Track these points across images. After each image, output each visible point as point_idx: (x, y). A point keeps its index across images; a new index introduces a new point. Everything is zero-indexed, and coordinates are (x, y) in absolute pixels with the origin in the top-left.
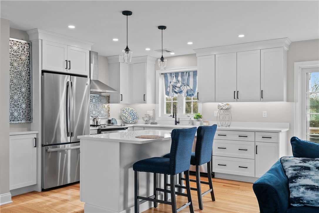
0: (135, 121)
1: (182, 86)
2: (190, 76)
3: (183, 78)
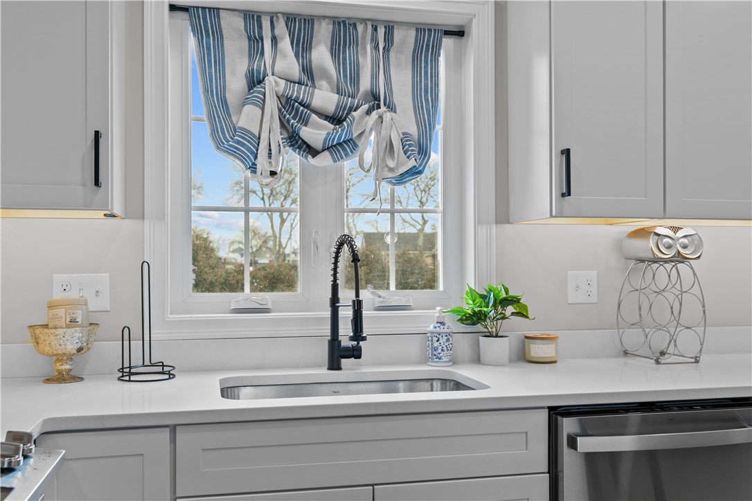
1: (351, 109)
2: (392, 54)
3: (344, 59)
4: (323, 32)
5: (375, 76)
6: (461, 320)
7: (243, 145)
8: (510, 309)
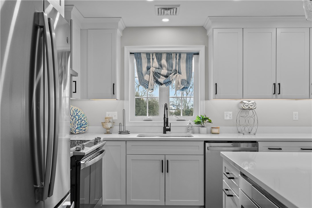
0: (84, 129)
1: (170, 74)
2: (181, 60)
3: (169, 62)
4: (164, 56)
5: (176, 66)
6: (195, 123)
7: (145, 83)
8: (207, 120)
